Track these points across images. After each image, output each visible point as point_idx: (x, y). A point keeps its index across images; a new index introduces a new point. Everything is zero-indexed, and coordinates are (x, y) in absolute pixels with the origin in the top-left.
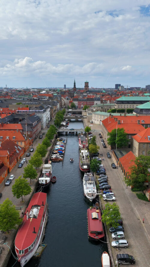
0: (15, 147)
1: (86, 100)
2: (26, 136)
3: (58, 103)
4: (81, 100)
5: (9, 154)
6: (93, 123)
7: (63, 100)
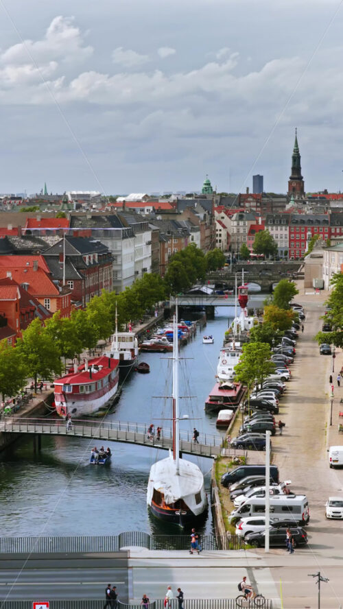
0: (31, 301)
1: (325, 222)
2: (61, 285)
3: (194, 230)
4: (303, 222)
5: (19, 297)
6: (323, 289)
7: (224, 227)
